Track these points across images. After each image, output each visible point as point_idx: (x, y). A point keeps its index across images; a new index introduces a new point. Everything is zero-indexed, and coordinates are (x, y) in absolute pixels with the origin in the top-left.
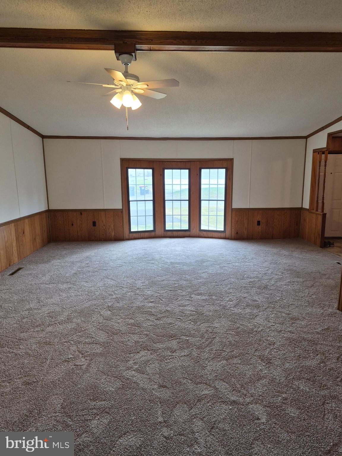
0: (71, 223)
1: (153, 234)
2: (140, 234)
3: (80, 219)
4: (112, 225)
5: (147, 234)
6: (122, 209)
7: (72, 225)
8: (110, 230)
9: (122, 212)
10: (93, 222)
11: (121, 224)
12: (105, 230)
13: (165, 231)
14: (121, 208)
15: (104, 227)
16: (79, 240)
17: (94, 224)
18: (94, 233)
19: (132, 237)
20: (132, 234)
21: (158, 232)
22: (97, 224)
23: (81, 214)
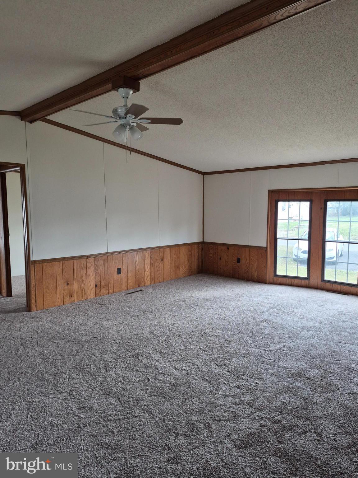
0: (219, 257)
1: (306, 283)
2: (287, 279)
3: (227, 254)
4: (255, 264)
5: (297, 282)
6: (266, 248)
7: (220, 259)
8: (253, 270)
9: (266, 250)
10: (238, 258)
11: (265, 265)
12: (249, 268)
13: (323, 281)
14: (265, 246)
15: (247, 265)
16: (224, 275)
17: (239, 260)
18: (238, 270)
19: (278, 282)
20: (277, 278)
21: (312, 281)
22: (241, 261)
23: (228, 249)
